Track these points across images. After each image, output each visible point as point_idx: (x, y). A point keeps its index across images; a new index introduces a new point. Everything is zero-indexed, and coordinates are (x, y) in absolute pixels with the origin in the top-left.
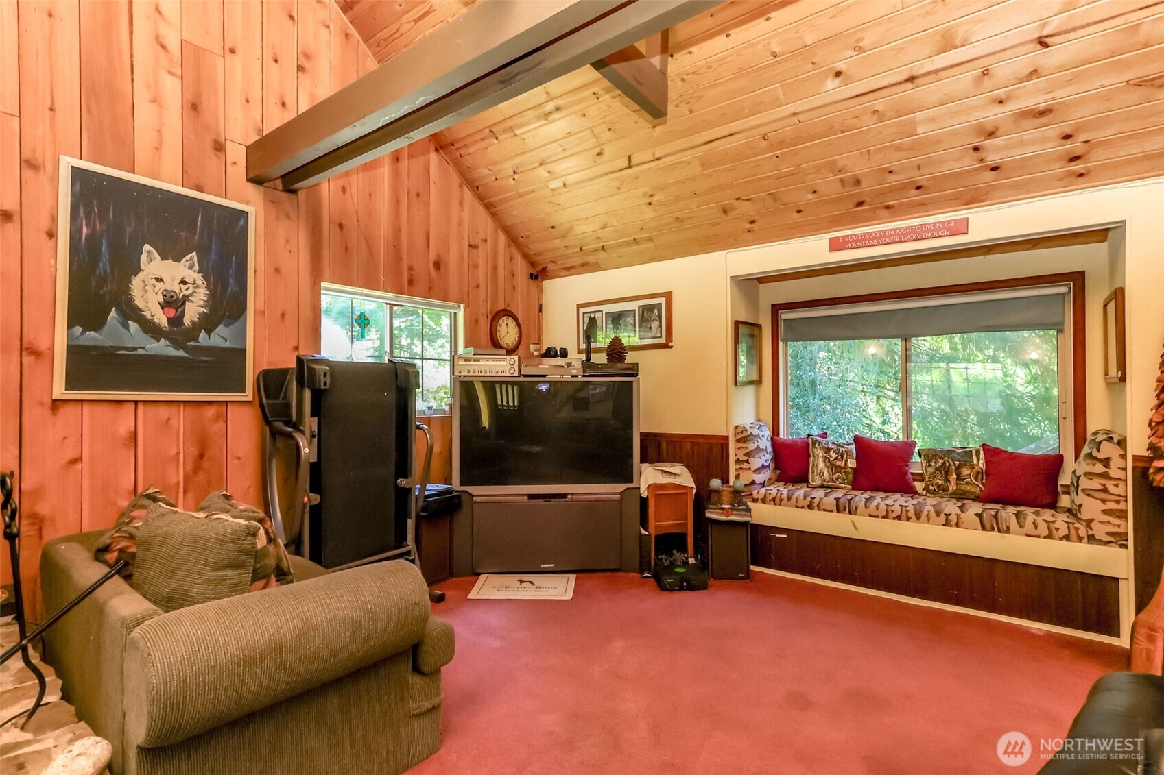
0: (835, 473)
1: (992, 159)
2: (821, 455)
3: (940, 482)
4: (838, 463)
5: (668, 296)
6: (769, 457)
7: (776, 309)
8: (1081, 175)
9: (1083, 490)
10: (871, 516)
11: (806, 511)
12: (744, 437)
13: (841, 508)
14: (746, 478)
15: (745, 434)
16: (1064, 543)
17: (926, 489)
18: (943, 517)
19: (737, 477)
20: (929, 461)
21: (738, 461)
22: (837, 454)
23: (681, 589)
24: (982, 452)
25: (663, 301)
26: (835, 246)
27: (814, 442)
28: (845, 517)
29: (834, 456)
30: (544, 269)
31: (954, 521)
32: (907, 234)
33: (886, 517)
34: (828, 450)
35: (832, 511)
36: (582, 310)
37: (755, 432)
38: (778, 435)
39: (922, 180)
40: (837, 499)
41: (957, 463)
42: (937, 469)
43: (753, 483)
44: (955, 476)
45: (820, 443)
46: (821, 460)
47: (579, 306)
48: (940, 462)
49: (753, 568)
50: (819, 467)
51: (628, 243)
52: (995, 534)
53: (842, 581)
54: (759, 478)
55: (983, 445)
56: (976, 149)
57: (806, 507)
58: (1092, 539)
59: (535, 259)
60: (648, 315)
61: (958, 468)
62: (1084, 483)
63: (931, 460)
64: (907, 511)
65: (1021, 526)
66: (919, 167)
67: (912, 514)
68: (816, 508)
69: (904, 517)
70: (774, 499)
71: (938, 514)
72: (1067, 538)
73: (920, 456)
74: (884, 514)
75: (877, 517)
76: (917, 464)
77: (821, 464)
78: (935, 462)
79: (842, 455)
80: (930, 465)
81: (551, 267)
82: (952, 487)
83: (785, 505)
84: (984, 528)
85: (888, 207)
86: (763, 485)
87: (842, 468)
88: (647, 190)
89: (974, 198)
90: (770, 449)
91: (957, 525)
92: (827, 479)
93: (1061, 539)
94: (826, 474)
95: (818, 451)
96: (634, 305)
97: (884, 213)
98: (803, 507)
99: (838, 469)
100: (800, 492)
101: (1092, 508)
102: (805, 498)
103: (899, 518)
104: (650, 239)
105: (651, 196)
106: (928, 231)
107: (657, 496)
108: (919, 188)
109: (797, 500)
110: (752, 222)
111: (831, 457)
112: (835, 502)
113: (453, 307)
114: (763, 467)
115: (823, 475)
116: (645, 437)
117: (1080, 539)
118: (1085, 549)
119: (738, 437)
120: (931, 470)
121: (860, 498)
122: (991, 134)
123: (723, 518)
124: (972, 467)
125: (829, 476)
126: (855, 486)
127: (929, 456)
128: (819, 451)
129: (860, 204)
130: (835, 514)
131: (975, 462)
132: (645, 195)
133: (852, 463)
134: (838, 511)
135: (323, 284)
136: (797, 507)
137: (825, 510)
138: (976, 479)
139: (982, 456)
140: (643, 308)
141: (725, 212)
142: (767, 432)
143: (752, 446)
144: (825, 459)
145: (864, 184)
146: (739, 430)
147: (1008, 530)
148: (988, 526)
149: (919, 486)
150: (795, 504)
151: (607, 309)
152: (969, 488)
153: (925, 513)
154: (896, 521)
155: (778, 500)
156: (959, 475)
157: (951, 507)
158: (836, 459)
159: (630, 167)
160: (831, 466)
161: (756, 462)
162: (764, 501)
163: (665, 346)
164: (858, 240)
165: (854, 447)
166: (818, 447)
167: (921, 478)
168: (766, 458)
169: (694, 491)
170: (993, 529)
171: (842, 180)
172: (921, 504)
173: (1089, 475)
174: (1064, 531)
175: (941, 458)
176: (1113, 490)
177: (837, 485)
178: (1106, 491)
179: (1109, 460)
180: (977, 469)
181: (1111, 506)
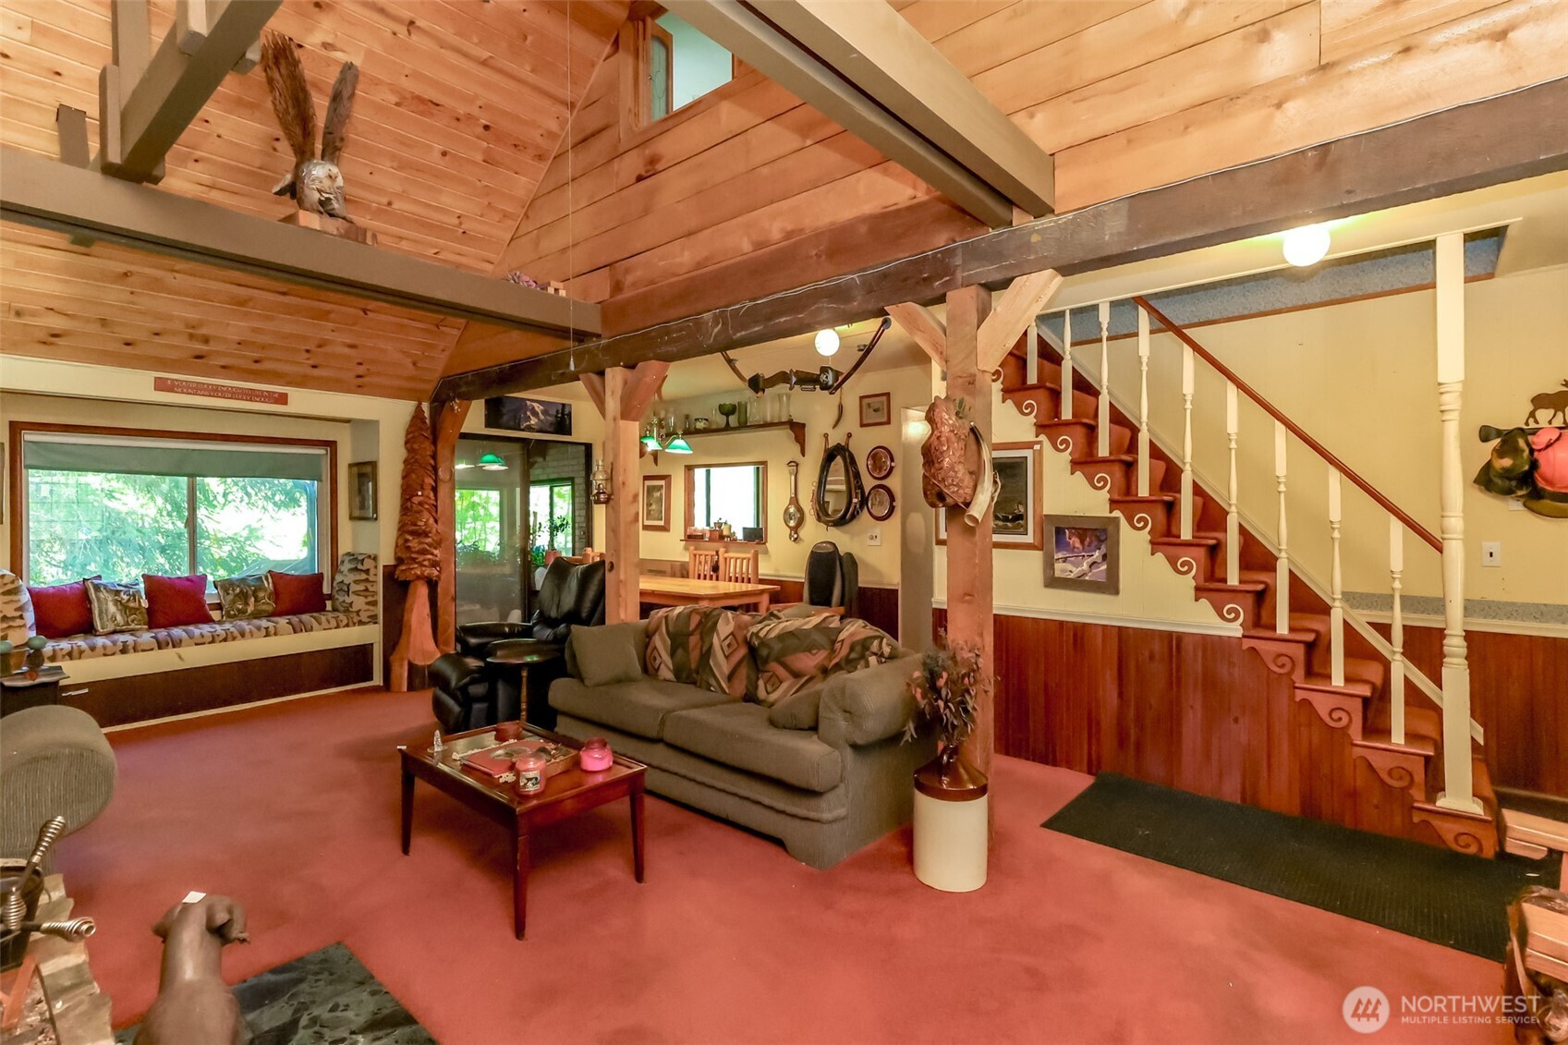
0: (130, 615)
1: (316, 361)
2: (110, 599)
3: (240, 607)
4: (132, 605)
9: (353, 592)
10: (197, 644)
13: (162, 644)
16: (346, 629)
17: (225, 615)
18: (263, 631)
20: (226, 592)
22: (129, 595)
24: (270, 577)
26: (161, 385)
27: (95, 586)
28: (172, 651)
29: (126, 597)
31: (274, 632)
33: (212, 642)
34: (116, 592)
35: (152, 649)
40: (154, 638)
41: (253, 588)
42: (234, 596)
44: (253, 599)
46: (107, 604)
48: (238, 590)
50: (108, 611)
52: (304, 634)
55: (269, 572)
56: (309, 351)
57: (118, 652)
58: (361, 623)
61: (253, 592)
62: (354, 587)
63: (229, 589)
64: (232, 633)
65: (320, 624)
68: (132, 650)
70: (69, 654)
71: (257, 629)
72: (347, 625)
73: (216, 588)
74: (211, 639)
75: (204, 644)
76: (211, 596)
77: (113, 609)
78: (233, 590)
79: (133, 597)
80: (228, 594)
82: (251, 609)
83: (92, 656)
84: (295, 632)
85: (224, 367)
87: (137, 609)
91: (275, 634)
92: (122, 623)
93: (344, 627)
94: (119, 618)
95: (102, 594)
98: (113, 654)
99: (133, 611)
101: (359, 603)
109: (104, 648)
111: (122, 599)
112: (154, 640)
115: (116, 619)
117: (354, 624)
118: (357, 629)
120: (231, 597)
121: (177, 632)
123: (27, 683)
124: (265, 590)
125: (124, 619)
126: (152, 624)
127: (224, 586)
128: (106, 595)
130: (159, 651)
131: (266, 585)
133: (145, 604)
134: (160, 648)
136: (105, 655)
137: (143, 651)
138: (268, 599)
139: (270, 580)
144: (116, 602)
147: (311, 630)
148: (298, 629)
149: (215, 615)
150: (102, 652)
154: (223, 643)
155: (75, 654)
156: (256, 598)
157: (267, 624)
158: (129, 600)
160: (124, 608)
162: (52, 659)
164: (188, 388)
165: (143, 586)
166: (104, 591)
167: (219, 607)
170: (303, 630)
171: (191, 334)
173: (356, 582)
174: (345, 622)
175: (238, 586)
176: (371, 589)
177: (133, 626)
178: (367, 590)
179: (368, 570)
180: (269, 591)
181: (370, 599)
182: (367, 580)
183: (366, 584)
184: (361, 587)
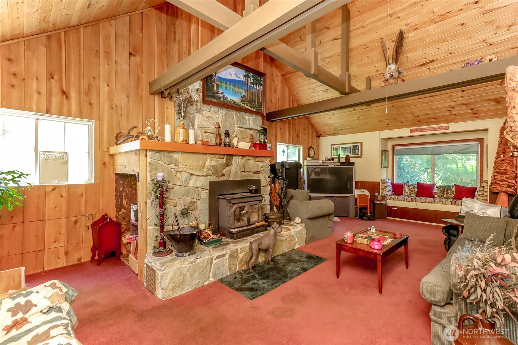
0: (411, 192)
1: (454, 113)
3: (442, 194)
4: (412, 190)
5: (361, 143)
6: (391, 188)
7: (393, 146)
8: (477, 117)
10: (421, 202)
11: (403, 202)
12: (384, 182)
13: (413, 200)
14: (385, 193)
15: (384, 181)
17: (438, 196)
18: (441, 202)
19: (382, 193)
20: (439, 189)
21: (382, 189)
23: (368, 220)
24: (454, 186)
25: (360, 144)
26: (412, 131)
27: (405, 184)
28: (414, 203)
29: (411, 188)
30: (321, 134)
31: (444, 203)
32: (432, 129)
33: (426, 203)
34: (409, 186)
36: (333, 146)
37: (387, 181)
38: (393, 182)
39: (436, 116)
40: (412, 199)
42: (441, 191)
43: (387, 195)
44: (446, 193)
45: (407, 184)
46: (407, 189)
47: (332, 145)
48: (442, 189)
49: (388, 218)
50: (406, 190)
51: (350, 128)
52: (455, 206)
53: (413, 220)
54: (389, 193)
55: (455, 185)
56: (450, 111)
57: (403, 200)
59: (318, 131)
60: (355, 148)
61: (447, 190)
66: (435, 114)
67: (433, 201)
68: (406, 201)
69: (430, 202)
70: (393, 199)
71: (440, 201)
73: (437, 188)
75: (423, 202)
76: (435, 190)
77: (407, 190)
79: (413, 188)
81: (323, 134)
83: (397, 200)
84: (452, 205)
85: (427, 122)
86: (389, 195)
87: (413, 191)
88: (358, 116)
89: (450, 121)
90: (391, 186)
91: (445, 204)
92: (409, 194)
94: (408, 192)
95: (406, 186)
96: (350, 145)
97: (426, 123)
100: (401, 197)
102: (402, 198)
103: (429, 203)
104: (357, 128)
105: (359, 117)
106: (438, 129)
107: (359, 197)
108: (435, 118)
109: (400, 199)
110: (388, 124)
113: (299, 147)
114: (389, 190)
116: (356, 182)
119: (382, 182)
120: (439, 191)
121: (418, 198)
122: (453, 108)
123: (379, 203)
124: (451, 190)
126: (417, 196)
127: (439, 188)
129: (419, 121)
130: (411, 202)
131: (452, 189)
132: (357, 117)
133: (416, 190)
134: (412, 201)
135: (278, 143)
137: (408, 201)
138: (452, 193)
139: (454, 187)
140: (353, 146)
141: (380, 122)
142: (390, 181)
143: (386, 185)
145: (420, 117)
146: (383, 180)
147: (458, 205)
148: (453, 204)
149: (436, 196)
151: (341, 146)
152: (450, 196)
153: (436, 201)
154: (428, 204)
155: (394, 199)
157: (444, 200)
159: (354, 111)
160: (410, 190)
161: (388, 189)
162: (390, 199)
163: (360, 157)
165: (417, 185)
167: (436, 193)
168: (390, 188)
169: (370, 196)
170: (454, 205)
171: (414, 116)
172: (436, 200)
176: (485, 194)
177: (412, 195)
178: (483, 194)
179: (484, 187)
180: (452, 191)
181: (484, 198)
182: (483, 191)
183: (483, 192)
184: (481, 193)
